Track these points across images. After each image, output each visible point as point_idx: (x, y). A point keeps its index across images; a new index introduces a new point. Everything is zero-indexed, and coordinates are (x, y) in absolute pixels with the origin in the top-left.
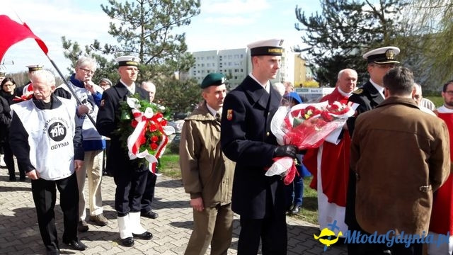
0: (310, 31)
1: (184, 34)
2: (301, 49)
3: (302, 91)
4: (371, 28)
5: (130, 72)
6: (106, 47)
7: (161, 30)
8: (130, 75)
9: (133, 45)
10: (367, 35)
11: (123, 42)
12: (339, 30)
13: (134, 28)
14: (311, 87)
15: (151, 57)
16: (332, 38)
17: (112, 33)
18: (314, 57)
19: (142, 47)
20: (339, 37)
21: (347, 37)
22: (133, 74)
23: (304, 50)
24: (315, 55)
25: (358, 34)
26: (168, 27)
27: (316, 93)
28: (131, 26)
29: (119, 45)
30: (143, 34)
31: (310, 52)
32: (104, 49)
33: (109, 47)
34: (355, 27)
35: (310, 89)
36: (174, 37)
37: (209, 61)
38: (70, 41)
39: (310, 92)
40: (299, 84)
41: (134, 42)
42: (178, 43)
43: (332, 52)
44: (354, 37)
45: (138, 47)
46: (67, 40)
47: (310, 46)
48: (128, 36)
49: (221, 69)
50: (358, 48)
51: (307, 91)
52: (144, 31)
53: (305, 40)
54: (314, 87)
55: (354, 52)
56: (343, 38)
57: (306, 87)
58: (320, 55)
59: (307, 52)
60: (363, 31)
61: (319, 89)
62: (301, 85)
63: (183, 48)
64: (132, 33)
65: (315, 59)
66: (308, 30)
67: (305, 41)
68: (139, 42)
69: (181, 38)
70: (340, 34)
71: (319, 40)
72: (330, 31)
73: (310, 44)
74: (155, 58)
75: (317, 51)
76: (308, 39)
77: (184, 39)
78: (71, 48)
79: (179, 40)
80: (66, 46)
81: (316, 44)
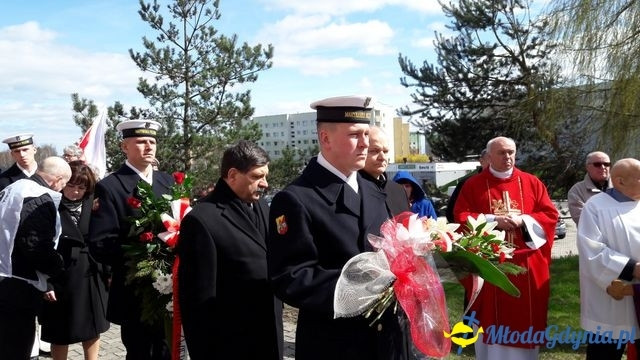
0: (423, 86)
1: (249, 92)
2: (411, 110)
3: (407, 167)
4: (508, 79)
5: (142, 147)
6: (133, 111)
7: (214, 86)
8: (142, 153)
9: (174, 109)
10: (503, 89)
11: (159, 104)
12: (464, 84)
13: (176, 85)
14: (418, 161)
15: (201, 124)
16: (453, 95)
17: (142, 91)
18: (431, 121)
19: (186, 111)
20: (464, 94)
21: (476, 93)
22: (148, 150)
23: (415, 113)
24: (431, 118)
25: (490, 87)
26: (226, 83)
27: (427, 170)
28: (171, 82)
29: (153, 109)
30: (187, 93)
31: (424, 115)
32: (130, 115)
33: (138, 111)
34: (486, 78)
35: (418, 166)
36: (234, 95)
37: (276, 130)
38: (84, 101)
39: (417, 169)
40: (402, 158)
41: (175, 105)
42: (240, 105)
43: (455, 114)
44: (485, 92)
45: (181, 110)
46: (80, 100)
47: (424, 107)
48: (167, 96)
49: (293, 139)
50: (492, 106)
51: (414, 167)
52: (190, 89)
53: (416, 98)
54: (424, 162)
55: (486, 113)
56: (469, 94)
57: (411, 161)
58: (439, 118)
59: (420, 114)
60: (497, 83)
61: (430, 165)
62: (405, 160)
63: (248, 112)
64: (172, 92)
65: (432, 125)
66: (420, 85)
67: (417, 101)
68: (182, 105)
69: (245, 98)
70: (465, 89)
71: (435, 99)
72: (450, 85)
73: (423, 104)
74: (208, 127)
75: (434, 113)
76: (421, 98)
77: (249, 99)
78: (86, 111)
79: (242, 101)
80: (78, 108)
81: (431, 104)
